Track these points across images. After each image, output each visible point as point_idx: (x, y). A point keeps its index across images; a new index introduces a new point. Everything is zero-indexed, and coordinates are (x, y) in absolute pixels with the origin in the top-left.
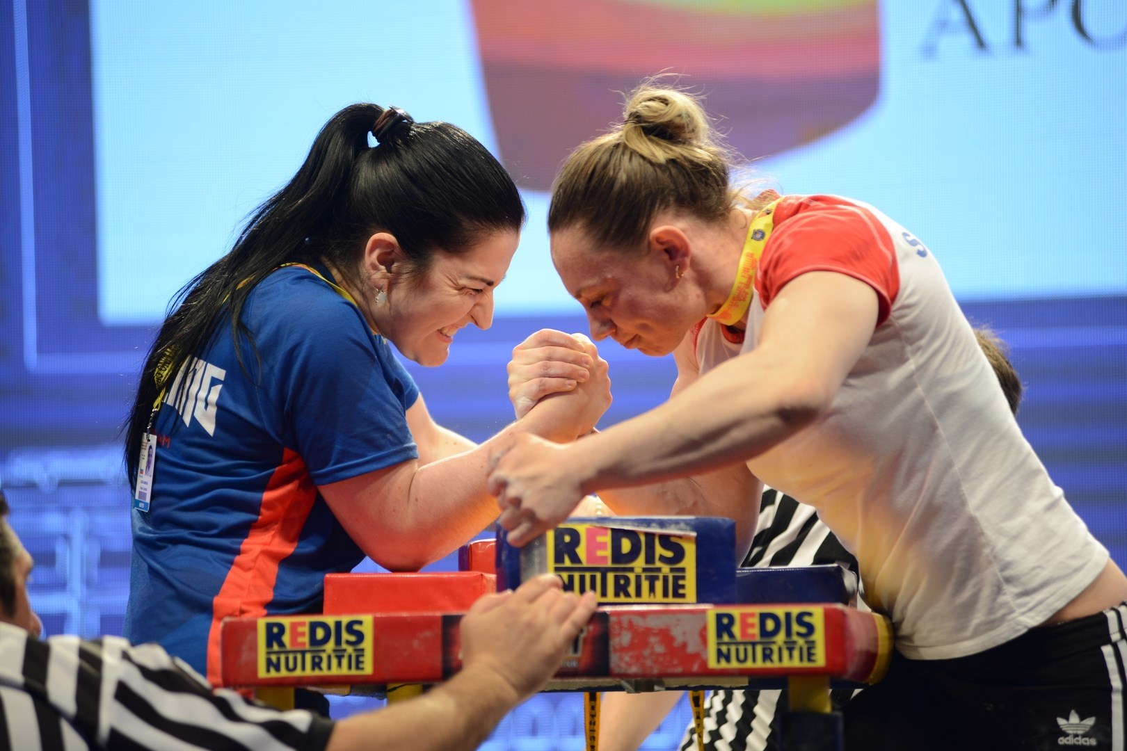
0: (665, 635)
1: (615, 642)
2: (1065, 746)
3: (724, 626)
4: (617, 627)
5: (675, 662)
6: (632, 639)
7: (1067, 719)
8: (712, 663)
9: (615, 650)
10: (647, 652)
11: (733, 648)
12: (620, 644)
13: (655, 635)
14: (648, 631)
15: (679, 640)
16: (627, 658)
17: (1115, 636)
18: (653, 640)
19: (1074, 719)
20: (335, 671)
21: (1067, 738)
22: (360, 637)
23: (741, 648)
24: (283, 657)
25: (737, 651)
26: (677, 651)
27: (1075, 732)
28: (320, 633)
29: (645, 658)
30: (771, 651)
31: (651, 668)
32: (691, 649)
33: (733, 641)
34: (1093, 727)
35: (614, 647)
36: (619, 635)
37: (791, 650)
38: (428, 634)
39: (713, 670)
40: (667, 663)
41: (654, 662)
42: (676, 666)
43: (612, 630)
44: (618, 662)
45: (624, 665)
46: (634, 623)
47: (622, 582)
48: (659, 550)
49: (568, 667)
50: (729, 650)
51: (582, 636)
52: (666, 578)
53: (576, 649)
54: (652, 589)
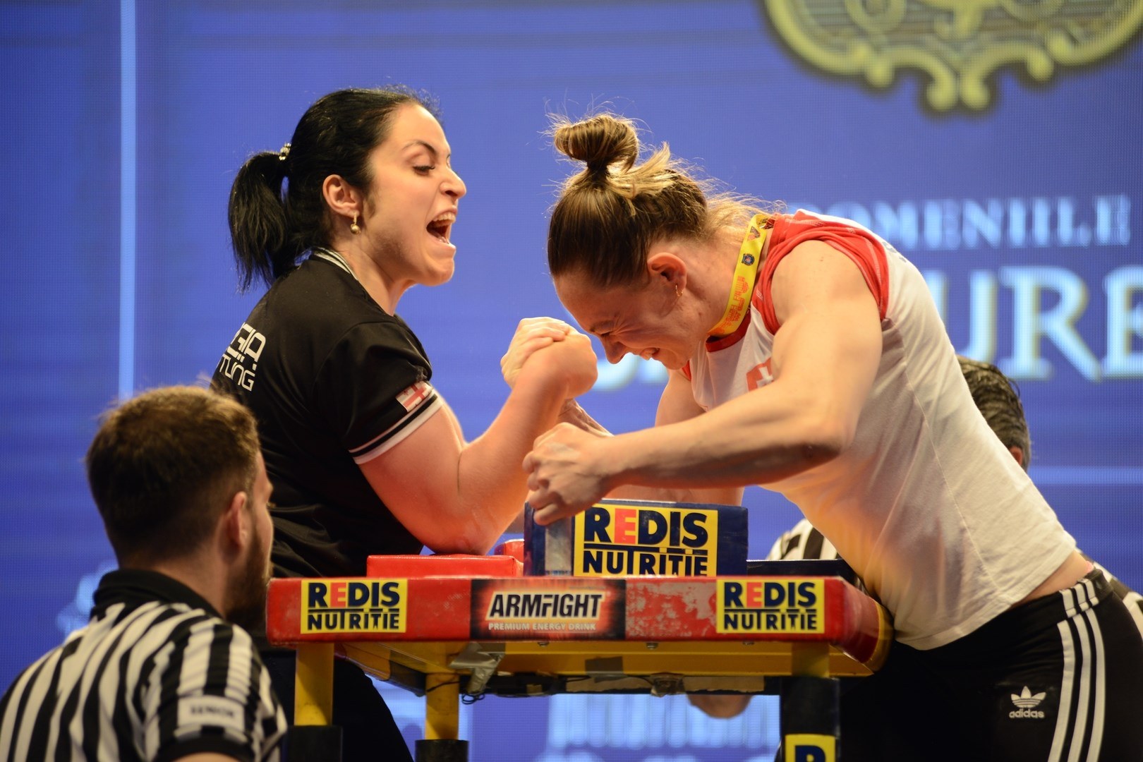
0: (678, 602)
1: (630, 608)
2: (1016, 719)
3: (732, 595)
4: (633, 593)
5: (686, 627)
6: (647, 605)
7: (1020, 694)
8: (720, 629)
9: (631, 615)
10: (660, 618)
11: (740, 615)
12: (636, 609)
13: (668, 601)
14: (662, 598)
15: (690, 607)
16: (641, 623)
17: (1071, 611)
18: (666, 606)
19: (1026, 693)
20: (371, 629)
21: (1018, 712)
22: (396, 598)
23: (747, 615)
24: (324, 615)
25: (744, 617)
26: (689, 617)
27: (1025, 706)
28: (359, 594)
29: (658, 622)
30: (775, 617)
31: (664, 632)
32: (700, 616)
33: (740, 608)
34: (1042, 702)
35: (629, 611)
36: (635, 600)
37: (793, 618)
38: (458, 596)
39: (720, 634)
40: (678, 628)
41: (667, 626)
42: (686, 631)
43: (629, 596)
44: (633, 626)
45: (637, 628)
46: (649, 590)
47: (647, 561)
48: (683, 533)
49: (586, 630)
50: (736, 617)
51: (600, 601)
52: (689, 559)
53: (594, 613)
54: (675, 570)
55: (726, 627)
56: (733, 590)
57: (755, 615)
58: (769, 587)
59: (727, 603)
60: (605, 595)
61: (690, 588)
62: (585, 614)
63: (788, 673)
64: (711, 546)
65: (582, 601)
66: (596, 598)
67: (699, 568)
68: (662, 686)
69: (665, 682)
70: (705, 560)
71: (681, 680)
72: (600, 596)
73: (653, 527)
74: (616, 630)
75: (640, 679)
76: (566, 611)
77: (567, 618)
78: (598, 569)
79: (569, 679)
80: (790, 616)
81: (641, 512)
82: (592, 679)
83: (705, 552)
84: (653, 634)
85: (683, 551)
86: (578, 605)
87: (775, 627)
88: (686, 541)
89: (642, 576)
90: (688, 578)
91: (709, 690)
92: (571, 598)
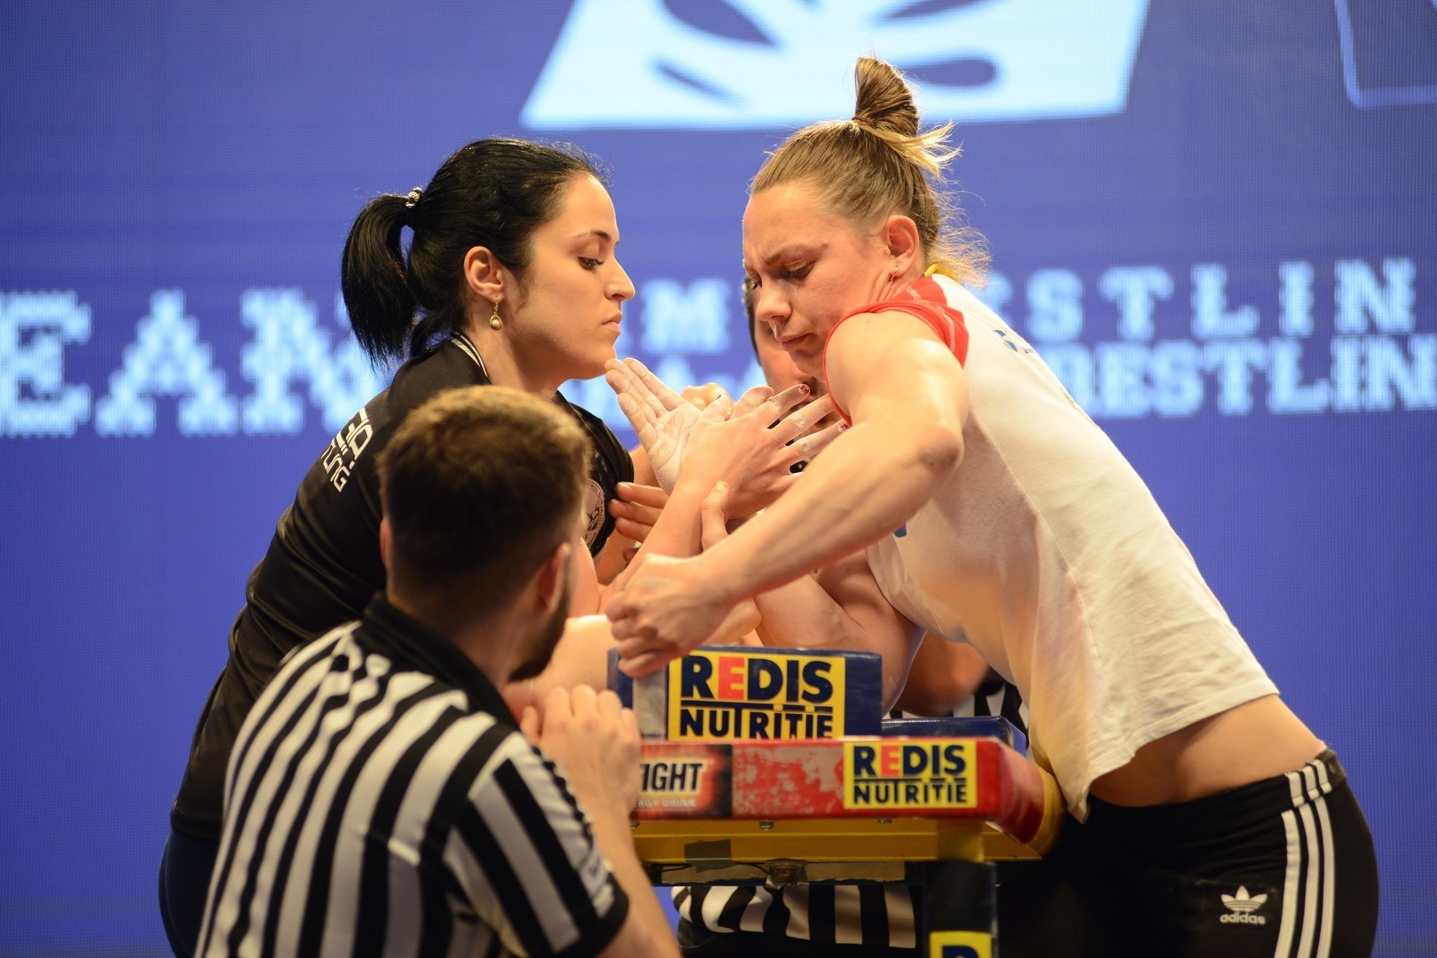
0: (797, 771)
1: (737, 779)
2: (1229, 925)
3: (863, 760)
4: (740, 760)
5: (807, 801)
6: (758, 775)
7: (1234, 895)
8: (849, 803)
9: (739, 788)
10: (774, 790)
11: (873, 786)
12: (745, 780)
13: (785, 770)
14: (777, 767)
15: (811, 777)
16: (752, 797)
17: (1297, 800)
18: (782, 776)
19: (1242, 895)
21: (1232, 916)
23: (882, 786)
25: (877, 789)
26: (811, 790)
27: (1241, 910)
29: (772, 796)
30: (916, 789)
31: (780, 808)
32: (824, 787)
33: (872, 778)
34: (1263, 905)
35: (737, 783)
36: (744, 770)
37: (938, 788)
39: (849, 810)
40: (797, 803)
41: (783, 801)
42: (808, 806)
43: (736, 765)
44: (742, 801)
45: (747, 804)
46: (761, 757)
47: (759, 720)
48: (803, 686)
49: (684, 807)
50: (868, 788)
51: (701, 771)
52: (810, 718)
53: (694, 786)
54: (793, 730)
55: (856, 801)
56: (864, 755)
57: (891, 786)
58: (908, 751)
59: (857, 771)
60: (707, 764)
61: (811, 754)
62: (682, 786)
63: (933, 858)
64: (837, 701)
65: (679, 771)
66: (696, 767)
67: (823, 730)
68: (780, 875)
69: (783, 871)
70: (830, 718)
71: (803, 868)
72: (700, 765)
73: (765, 679)
74: (721, 806)
75: (751, 867)
76: (659, 783)
77: (660, 793)
78: (698, 731)
79: (665, 868)
80: (934, 786)
81: (751, 661)
82: (694, 868)
83: (830, 709)
84: (766, 811)
85: (802, 708)
86: (674, 776)
87: (916, 800)
88: (807, 696)
89: (753, 741)
90: (809, 741)
91: (837, 879)
92: (665, 767)
